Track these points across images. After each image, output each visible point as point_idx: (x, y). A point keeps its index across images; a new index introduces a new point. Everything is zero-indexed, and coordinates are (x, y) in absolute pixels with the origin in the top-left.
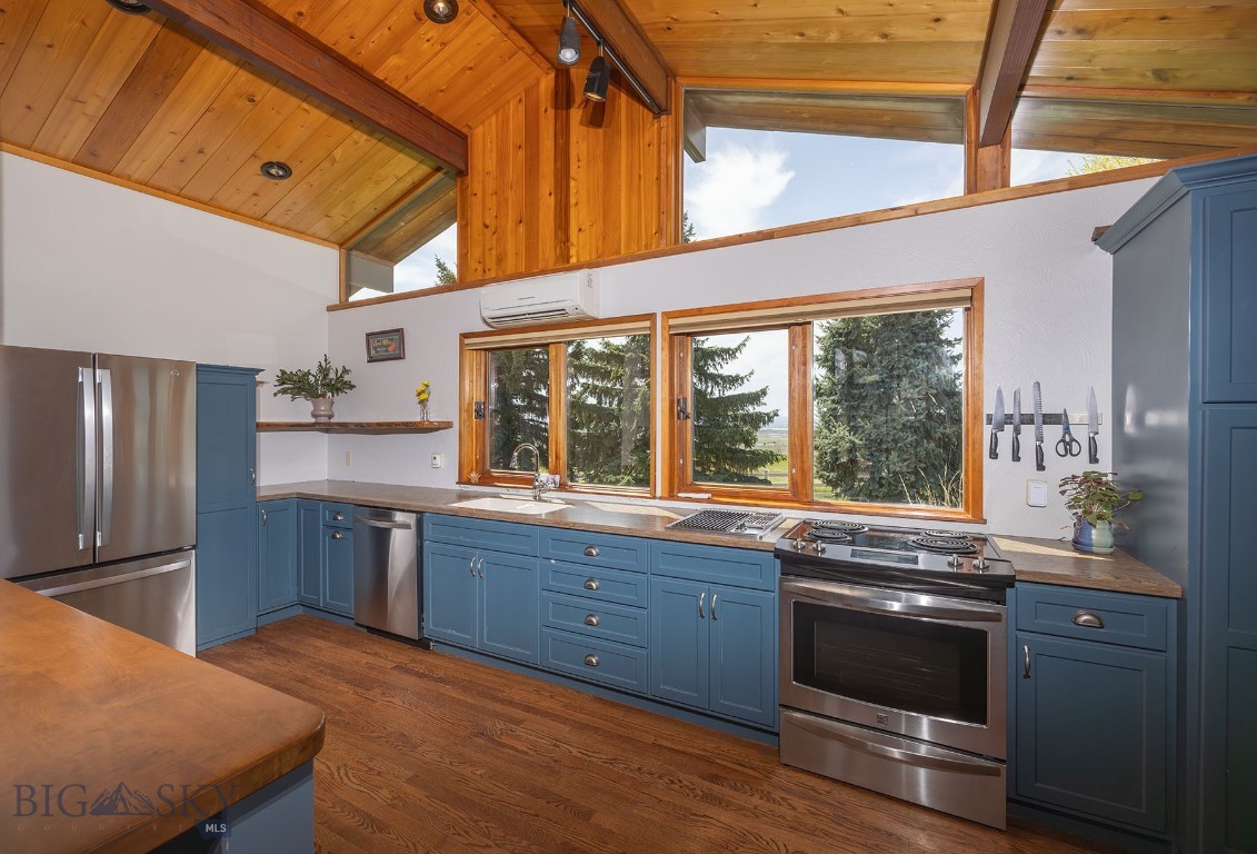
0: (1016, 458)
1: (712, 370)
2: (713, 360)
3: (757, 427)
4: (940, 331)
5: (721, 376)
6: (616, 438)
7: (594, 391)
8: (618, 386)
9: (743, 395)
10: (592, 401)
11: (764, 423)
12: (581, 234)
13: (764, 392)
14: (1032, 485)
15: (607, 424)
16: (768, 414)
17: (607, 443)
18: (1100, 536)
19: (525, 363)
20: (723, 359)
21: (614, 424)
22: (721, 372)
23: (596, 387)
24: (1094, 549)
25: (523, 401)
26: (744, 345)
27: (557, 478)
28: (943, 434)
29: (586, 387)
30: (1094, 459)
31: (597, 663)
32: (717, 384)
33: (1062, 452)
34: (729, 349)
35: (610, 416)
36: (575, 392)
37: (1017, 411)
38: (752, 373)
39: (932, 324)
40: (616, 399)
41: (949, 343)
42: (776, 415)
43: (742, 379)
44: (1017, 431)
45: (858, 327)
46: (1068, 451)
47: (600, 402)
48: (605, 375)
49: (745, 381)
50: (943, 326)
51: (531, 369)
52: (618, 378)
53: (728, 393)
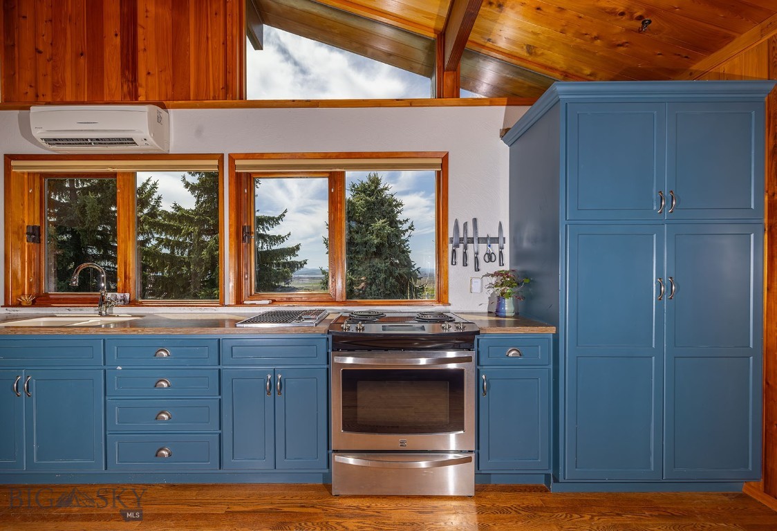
0: (465, 264)
1: (261, 232)
2: (263, 225)
3: (293, 271)
4: (395, 216)
5: (268, 236)
6: (186, 279)
7: (167, 244)
8: (188, 240)
9: (284, 249)
10: (166, 251)
11: (298, 268)
12: (149, 78)
13: (298, 248)
14: (474, 280)
15: (179, 269)
16: (300, 263)
17: (179, 283)
18: (508, 307)
19: (99, 218)
20: (270, 224)
21: (185, 268)
22: (268, 232)
23: (168, 241)
24: (507, 315)
25: (99, 250)
26: (284, 215)
27: (127, 295)
28: (399, 273)
29: (160, 241)
30: (501, 264)
31: (170, 455)
32: (266, 241)
33: (487, 260)
34: (274, 218)
35: (182, 262)
36: (150, 245)
37: (465, 236)
38: (289, 234)
39: (393, 211)
40: (187, 250)
41: (401, 223)
42: (305, 263)
43: (283, 238)
44: (466, 248)
45: (354, 209)
46: (490, 260)
47: (173, 252)
48: (177, 231)
49: (285, 239)
50: (398, 212)
51: (107, 224)
52: (189, 234)
53: (274, 248)
